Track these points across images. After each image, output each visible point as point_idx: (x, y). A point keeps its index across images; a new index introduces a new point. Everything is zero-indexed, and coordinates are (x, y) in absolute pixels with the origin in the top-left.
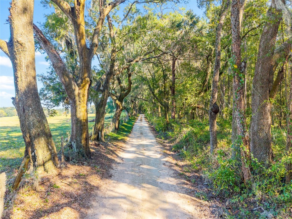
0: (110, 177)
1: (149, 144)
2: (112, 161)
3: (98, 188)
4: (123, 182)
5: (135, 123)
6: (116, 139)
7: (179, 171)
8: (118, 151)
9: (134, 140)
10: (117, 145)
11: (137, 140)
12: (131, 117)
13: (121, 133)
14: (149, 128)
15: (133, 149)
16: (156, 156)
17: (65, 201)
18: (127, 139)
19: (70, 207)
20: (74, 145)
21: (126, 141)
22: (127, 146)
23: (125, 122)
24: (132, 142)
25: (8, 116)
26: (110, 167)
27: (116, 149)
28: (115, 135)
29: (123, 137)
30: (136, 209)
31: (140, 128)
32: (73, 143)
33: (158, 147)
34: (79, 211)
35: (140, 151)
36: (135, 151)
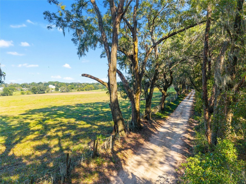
0: (149, 141)
1: (181, 123)
2: (152, 133)
3: (142, 144)
4: (154, 144)
5: (182, 102)
6: (159, 118)
7: (187, 143)
8: (158, 127)
9: (172, 119)
10: (159, 122)
11: (175, 119)
12: (180, 96)
13: (166, 112)
14: (191, 107)
15: (168, 126)
16: (179, 132)
17: (129, 147)
18: (168, 117)
19: (131, 149)
20: (133, 123)
21: (166, 119)
22: (165, 123)
23: (172, 102)
24: (170, 120)
25: (95, 89)
26: (150, 136)
27: (157, 125)
28: (160, 114)
29: (165, 116)
30: (155, 154)
31: (182, 108)
32: (133, 122)
33: (185, 126)
34: (134, 151)
35: (172, 128)
36: (168, 128)
